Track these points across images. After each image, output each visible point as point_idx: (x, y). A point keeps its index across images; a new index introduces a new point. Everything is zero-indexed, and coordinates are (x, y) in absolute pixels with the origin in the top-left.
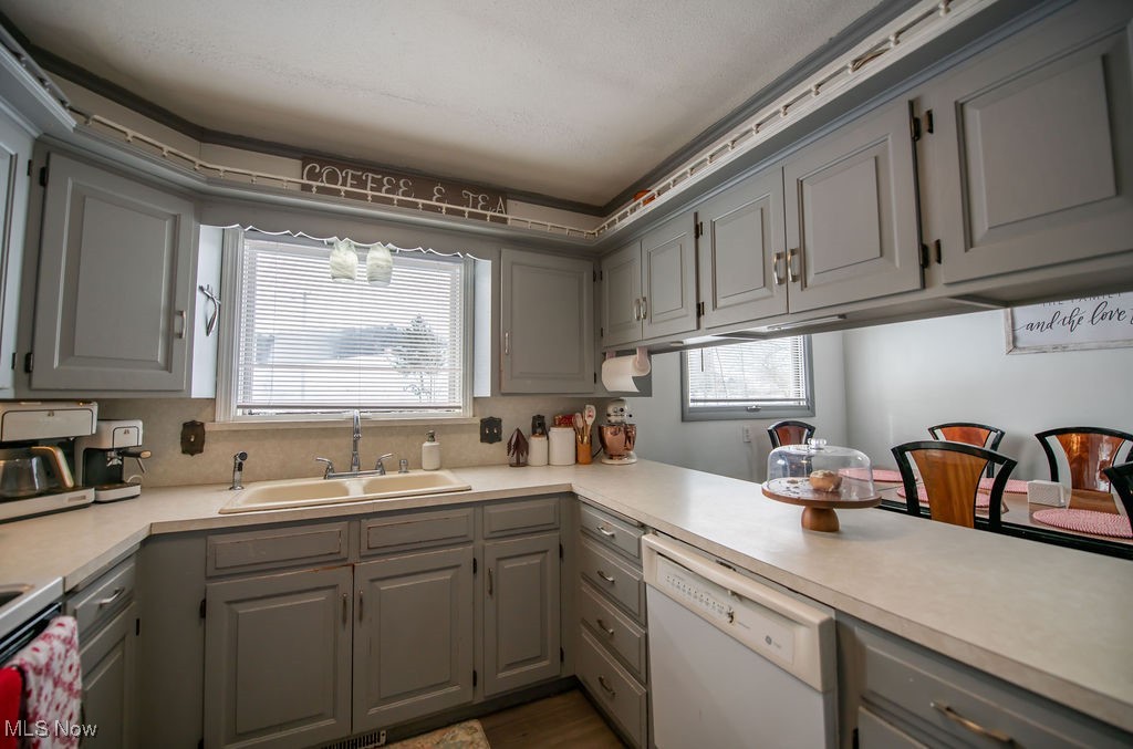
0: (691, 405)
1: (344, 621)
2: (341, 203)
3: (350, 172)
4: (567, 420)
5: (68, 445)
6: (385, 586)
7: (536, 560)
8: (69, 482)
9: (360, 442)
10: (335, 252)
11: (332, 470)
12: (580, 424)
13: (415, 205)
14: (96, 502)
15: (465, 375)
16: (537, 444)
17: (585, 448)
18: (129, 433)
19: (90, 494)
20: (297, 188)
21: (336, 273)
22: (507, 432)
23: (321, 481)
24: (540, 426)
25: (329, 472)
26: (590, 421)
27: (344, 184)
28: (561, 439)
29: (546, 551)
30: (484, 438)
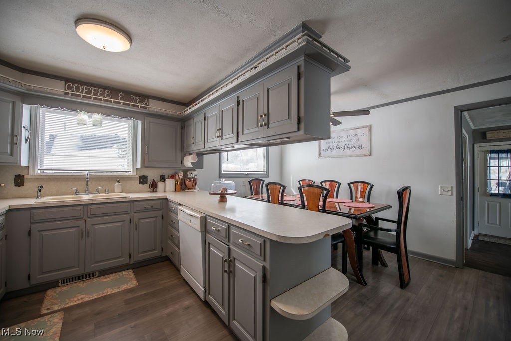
0: (223, 172)
1: (82, 237)
2: (81, 100)
3: (85, 87)
4: (172, 177)
6: (97, 227)
7: (153, 219)
9: (89, 183)
10: (79, 115)
11: (78, 192)
12: (177, 178)
13: (111, 101)
15: (133, 160)
16: (160, 185)
17: (178, 187)
20: (63, 94)
21: (79, 122)
22: (149, 181)
23: (74, 196)
24: (163, 179)
25: (76, 193)
26: (181, 177)
27: (82, 92)
28: (170, 183)
29: (156, 217)
30: (140, 183)
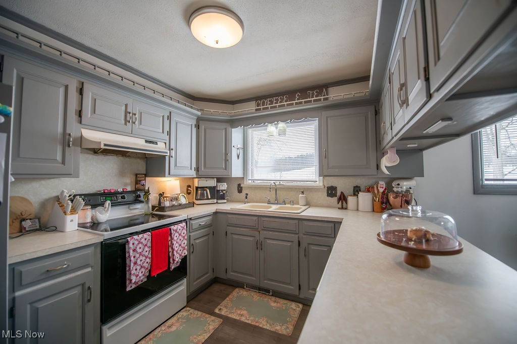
0: (486, 182)
1: (257, 249)
2: (262, 112)
3: (269, 99)
4: (369, 190)
5: (210, 188)
6: (268, 241)
7: (325, 249)
8: (210, 197)
9: (278, 193)
12: (376, 191)
14: (217, 203)
16: (351, 200)
17: (378, 204)
18: (223, 186)
19: (215, 201)
22: (339, 193)
23: (266, 204)
24: (356, 191)
25: (269, 202)
26: (381, 190)
27: (267, 104)
28: (365, 199)
30: (329, 195)
